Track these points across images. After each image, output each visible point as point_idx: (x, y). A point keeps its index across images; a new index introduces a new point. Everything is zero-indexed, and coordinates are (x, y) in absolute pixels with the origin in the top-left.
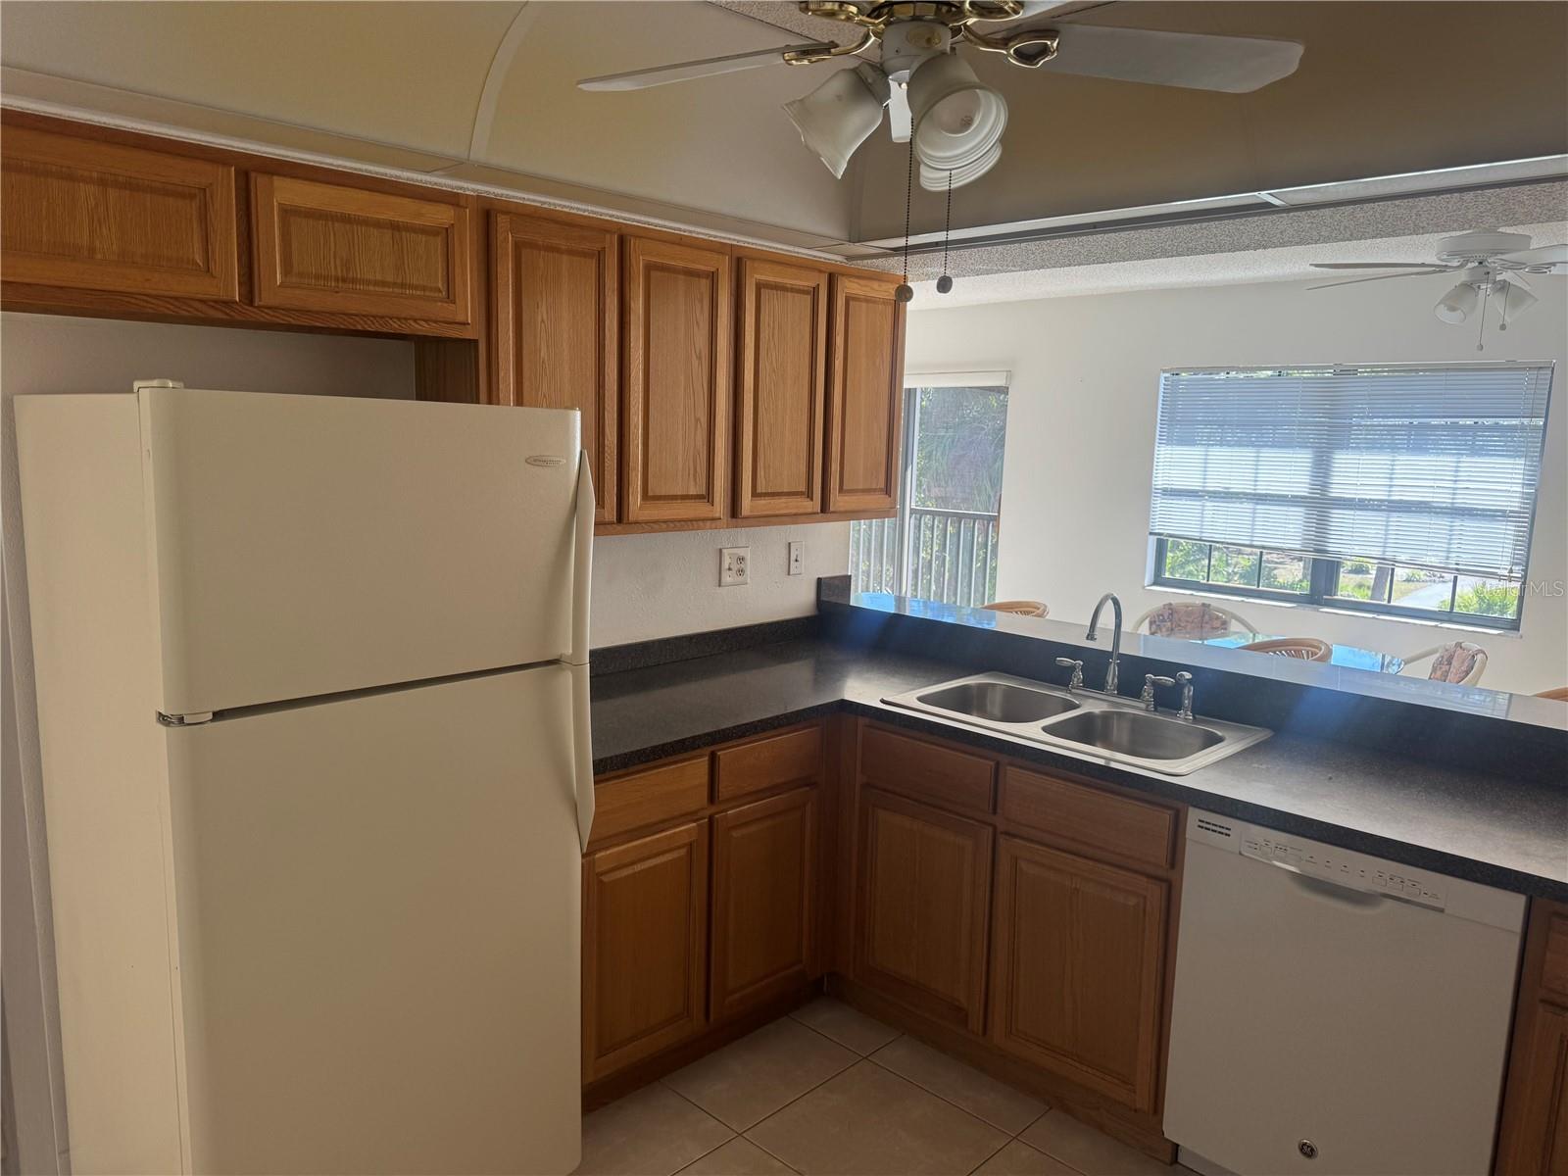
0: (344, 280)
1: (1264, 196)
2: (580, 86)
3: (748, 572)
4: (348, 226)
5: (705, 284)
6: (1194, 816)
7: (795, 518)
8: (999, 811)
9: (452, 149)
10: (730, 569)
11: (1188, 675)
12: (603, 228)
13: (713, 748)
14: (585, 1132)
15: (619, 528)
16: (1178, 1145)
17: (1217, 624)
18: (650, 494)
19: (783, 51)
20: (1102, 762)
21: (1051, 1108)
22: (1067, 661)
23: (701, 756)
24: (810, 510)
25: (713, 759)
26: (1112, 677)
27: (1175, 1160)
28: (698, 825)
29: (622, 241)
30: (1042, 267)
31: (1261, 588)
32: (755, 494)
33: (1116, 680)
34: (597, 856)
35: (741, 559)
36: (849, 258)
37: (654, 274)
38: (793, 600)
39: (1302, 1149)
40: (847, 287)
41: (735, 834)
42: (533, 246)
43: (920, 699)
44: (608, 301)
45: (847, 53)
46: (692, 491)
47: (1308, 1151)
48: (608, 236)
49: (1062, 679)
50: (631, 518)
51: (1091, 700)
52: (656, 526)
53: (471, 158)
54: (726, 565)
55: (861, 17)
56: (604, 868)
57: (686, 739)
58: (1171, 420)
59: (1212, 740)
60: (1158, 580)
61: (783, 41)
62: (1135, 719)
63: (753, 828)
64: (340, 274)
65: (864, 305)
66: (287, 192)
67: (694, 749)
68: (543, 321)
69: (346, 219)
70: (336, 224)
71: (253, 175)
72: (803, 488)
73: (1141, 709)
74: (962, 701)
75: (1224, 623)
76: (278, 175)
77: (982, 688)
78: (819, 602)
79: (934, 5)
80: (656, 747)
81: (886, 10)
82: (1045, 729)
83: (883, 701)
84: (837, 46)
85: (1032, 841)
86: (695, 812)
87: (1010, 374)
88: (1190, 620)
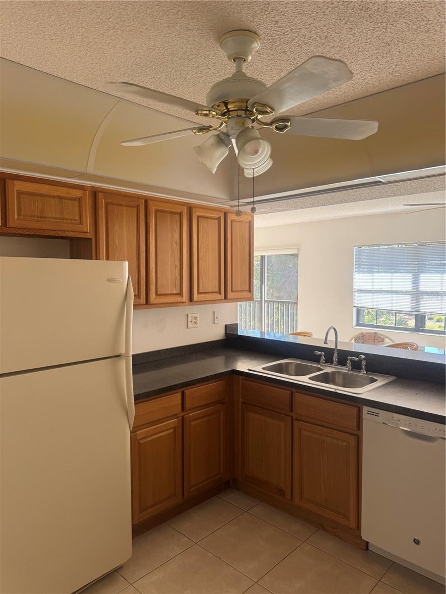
0: (41, 217)
1: (377, 178)
2: (122, 144)
3: (198, 323)
4: (42, 198)
5: (177, 217)
6: (365, 409)
7: (214, 301)
8: (293, 411)
9: (81, 169)
10: (191, 322)
11: (363, 357)
12: (138, 197)
13: (182, 389)
14: (133, 545)
15: (147, 306)
16: (368, 542)
17: (380, 340)
18: (158, 293)
19: (192, 129)
20: (333, 390)
21: (319, 529)
22: (318, 353)
23: (179, 392)
24: (220, 299)
25: (183, 393)
26: (335, 359)
27: (367, 549)
28: (178, 420)
29: (146, 202)
30: (302, 208)
31: (397, 326)
32: (199, 293)
33: (337, 360)
34: (138, 433)
35: (196, 318)
36: (231, 207)
37: (158, 213)
38: (216, 333)
39: (414, 541)
40: (231, 217)
41: (193, 423)
42: (112, 204)
43: (263, 369)
44: (141, 223)
45: (216, 129)
46: (175, 292)
47: (417, 542)
48: (141, 200)
49: (317, 359)
50: (151, 303)
51: (328, 368)
52: (161, 305)
53: (88, 171)
54: (189, 320)
55: (217, 116)
56: (140, 438)
57: (172, 386)
58: (359, 265)
59: (373, 381)
60: (358, 324)
61: (192, 126)
62: (344, 374)
63: (199, 421)
64: (39, 215)
65: (238, 223)
66: (19, 186)
67: (176, 389)
68: (116, 231)
69: (41, 195)
70: (38, 197)
71: (7, 180)
72: (217, 290)
73: (346, 370)
74: (279, 369)
75: (383, 339)
76: (16, 180)
77: (287, 364)
78: (226, 334)
79: (244, 111)
80: (160, 389)
81: (227, 113)
82: (309, 378)
83: (249, 370)
84: (212, 127)
85: (306, 422)
86: (177, 415)
87: (298, 249)
88: (370, 338)
